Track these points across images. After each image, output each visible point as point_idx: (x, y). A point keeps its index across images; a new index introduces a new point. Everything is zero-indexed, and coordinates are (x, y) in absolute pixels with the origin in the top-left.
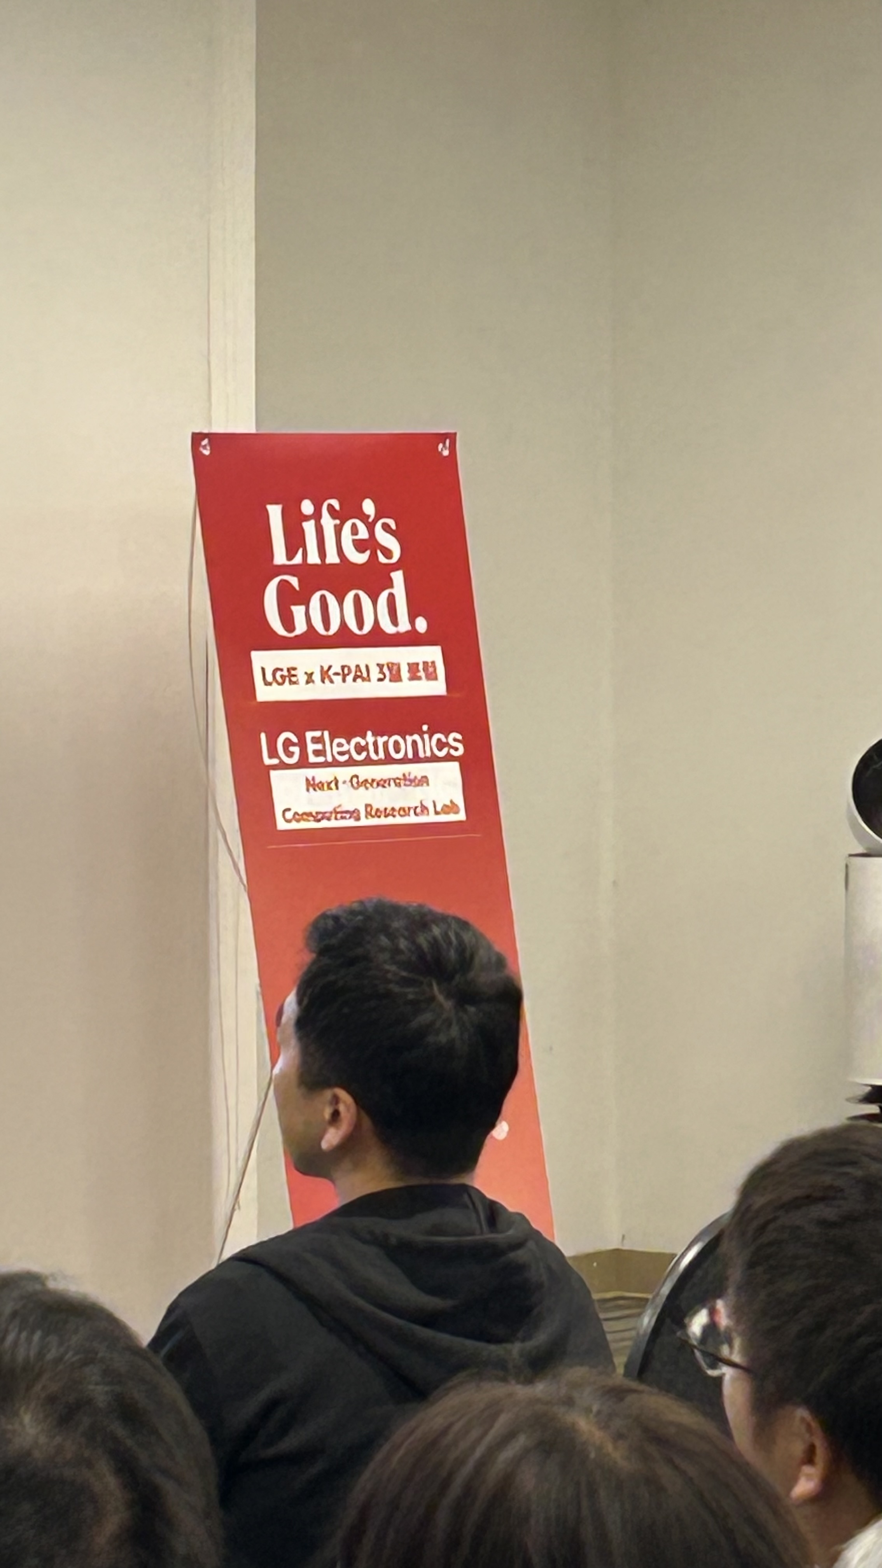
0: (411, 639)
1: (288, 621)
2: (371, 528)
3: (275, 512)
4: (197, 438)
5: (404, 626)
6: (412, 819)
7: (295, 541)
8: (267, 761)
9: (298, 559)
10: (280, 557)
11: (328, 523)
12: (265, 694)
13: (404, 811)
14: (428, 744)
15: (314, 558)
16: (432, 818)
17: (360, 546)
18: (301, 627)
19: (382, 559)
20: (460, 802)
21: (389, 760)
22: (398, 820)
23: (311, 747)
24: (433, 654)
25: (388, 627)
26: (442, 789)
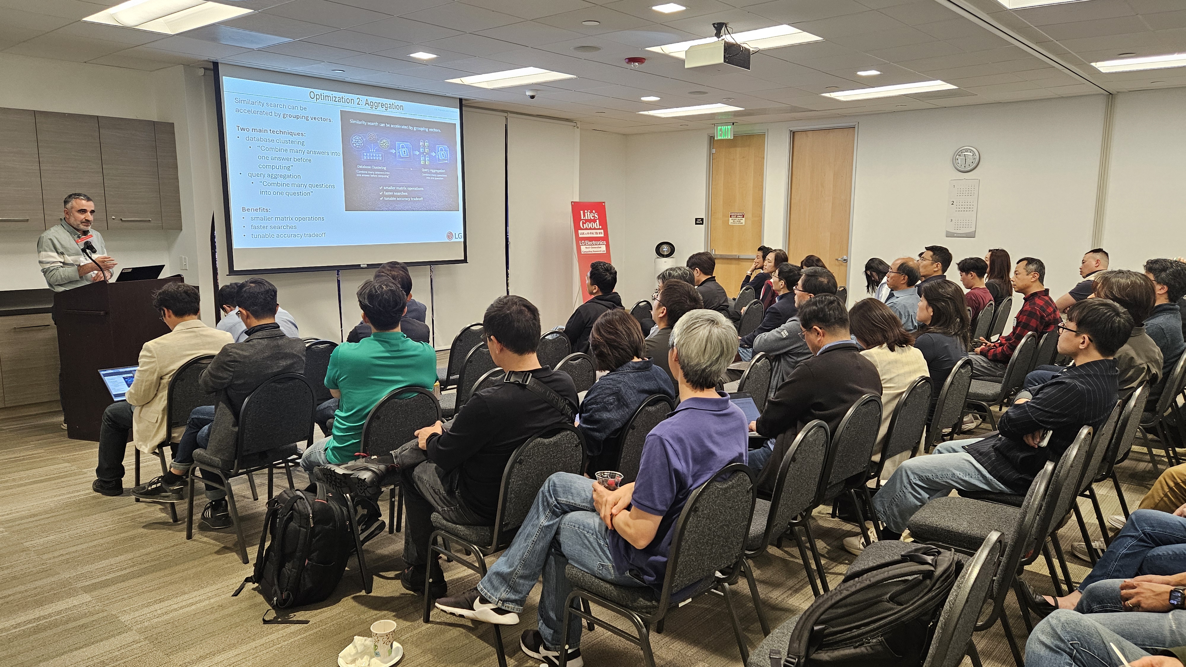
1: (583, 226)
2: (594, 214)
3: (582, 212)
4: (572, 202)
5: (598, 227)
6: (599, 252)
8: (580, 245)
9: (585, 218)
10: (582, 218)
11: (589, 213)
12: (580, 236)
14: (601, 243)
16: (602, 252)
17: (593, 217)
19: (596, 218)
21: (596, 245)
23: (586, 243)
24: (602, 231)
26: (603, 248)
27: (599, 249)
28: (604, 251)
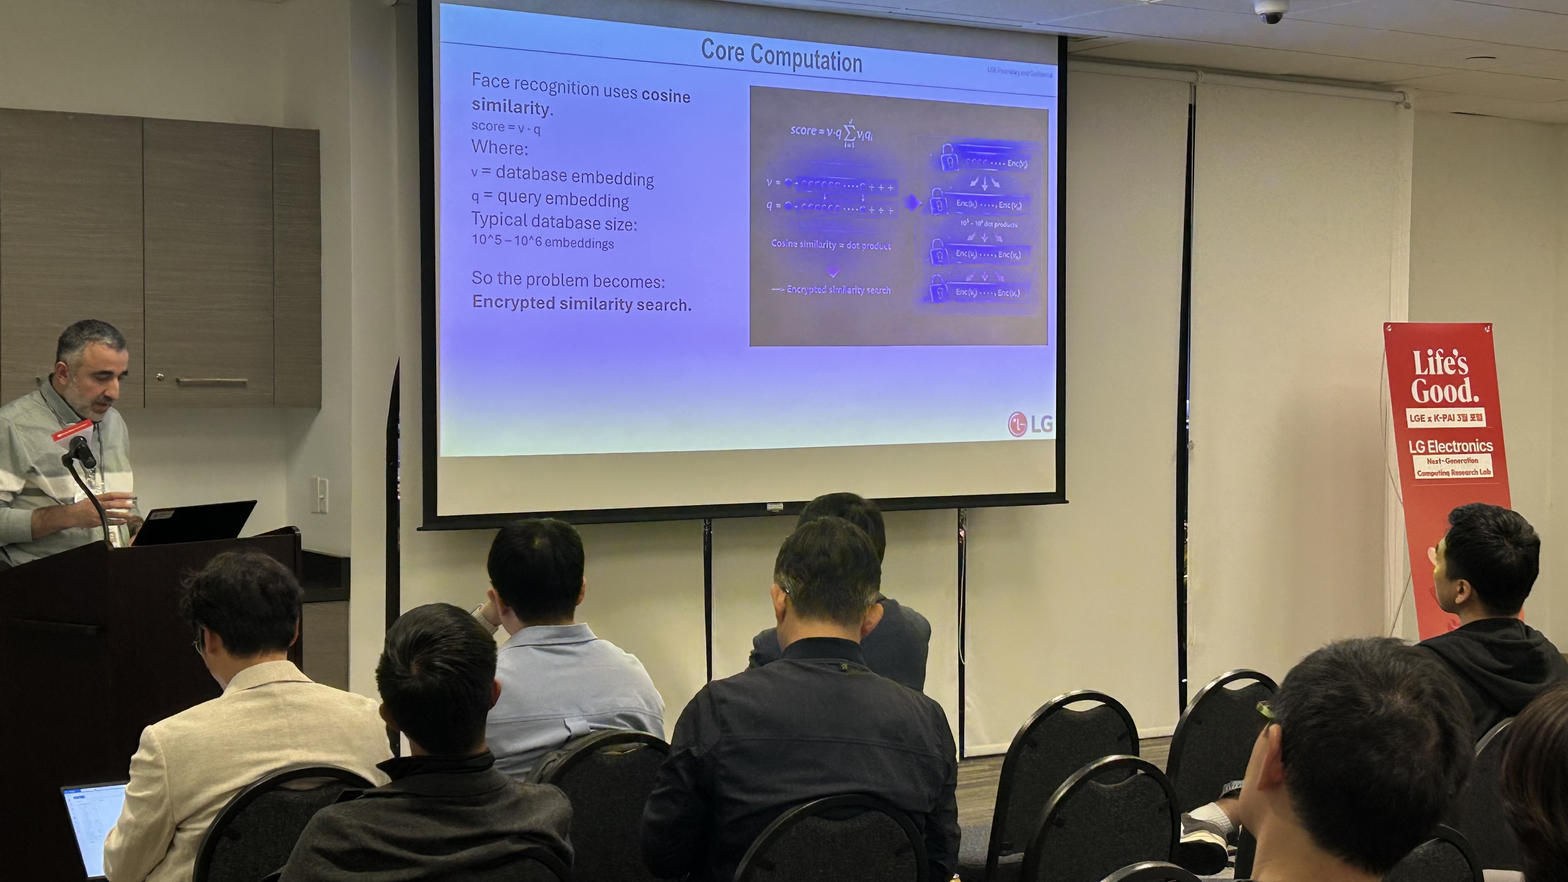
0: (1472, 405)
1: (1421, 396)
2: (1456, 361)
3: (1417, 354)
4: (1386, 325)
5: (1469, 399)
6: (1471, 476)
7: (1425, 365)
8: (1412, 451)
9: (1426, 373)
10: (1418, 371)
11: (1439, 358)
12: (1411, 425)
13: (1467, 473)
14: (1478, 447)
15: (1432, 372)
16: (1479, 476)
17: (1451, 367)
18: (1426, 399)
19: (1461, 373)
20: (1491, 469)
21: (1462, 452)
22: (1466, 476)
23: (1430, 446)
24: (1481, 411)
25: (1463, 400)
26: (1484, 464)
27: (1471, 467)
28: (1488, 472)
